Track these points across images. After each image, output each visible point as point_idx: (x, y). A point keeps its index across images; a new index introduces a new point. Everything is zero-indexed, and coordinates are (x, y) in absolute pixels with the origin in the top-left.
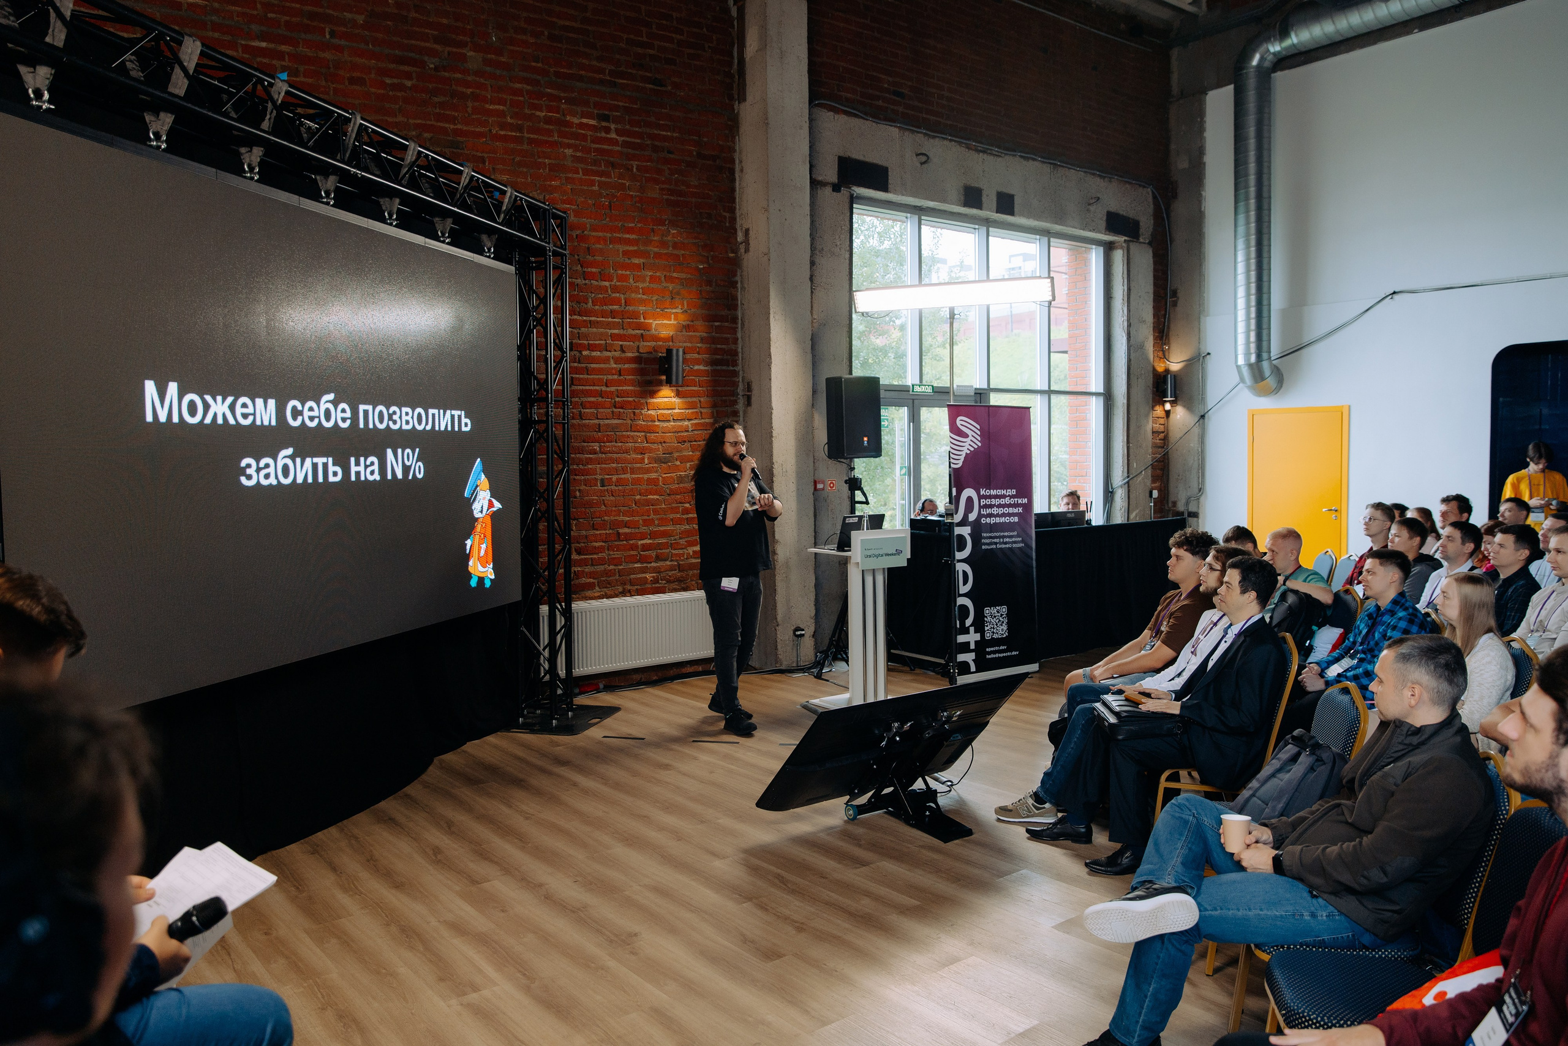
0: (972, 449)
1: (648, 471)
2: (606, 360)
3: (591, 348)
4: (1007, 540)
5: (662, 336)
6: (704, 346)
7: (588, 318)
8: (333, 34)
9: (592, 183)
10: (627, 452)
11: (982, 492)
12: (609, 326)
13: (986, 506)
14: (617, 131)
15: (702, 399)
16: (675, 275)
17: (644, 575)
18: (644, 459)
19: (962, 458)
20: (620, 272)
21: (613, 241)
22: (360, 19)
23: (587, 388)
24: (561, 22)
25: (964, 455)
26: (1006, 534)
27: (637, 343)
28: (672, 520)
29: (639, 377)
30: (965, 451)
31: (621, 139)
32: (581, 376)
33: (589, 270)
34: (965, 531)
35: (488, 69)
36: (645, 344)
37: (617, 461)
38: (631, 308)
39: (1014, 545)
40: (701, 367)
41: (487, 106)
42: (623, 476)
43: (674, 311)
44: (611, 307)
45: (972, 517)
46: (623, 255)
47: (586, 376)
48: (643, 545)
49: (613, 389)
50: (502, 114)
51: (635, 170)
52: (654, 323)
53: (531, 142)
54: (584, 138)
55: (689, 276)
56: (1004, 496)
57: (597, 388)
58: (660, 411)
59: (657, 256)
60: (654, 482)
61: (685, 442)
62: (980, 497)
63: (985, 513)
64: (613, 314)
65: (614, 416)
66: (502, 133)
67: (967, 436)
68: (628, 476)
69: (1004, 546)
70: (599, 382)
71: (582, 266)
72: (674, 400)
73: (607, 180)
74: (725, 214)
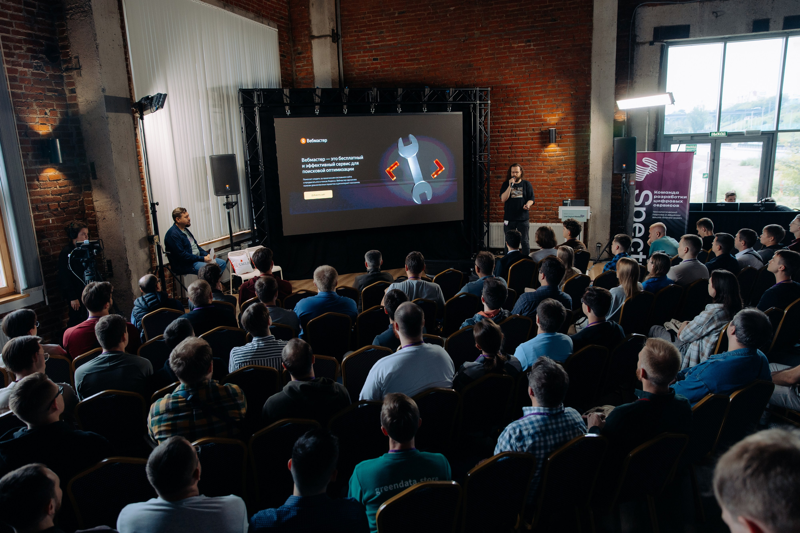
0: (651, 173)
1: (543, 176)
2: (527, 135)
3: (520, 131)
4: (670, 215)
5: (552, 123)
6: (572, 125)
7: (519, 120)
8: (431, 40)
9: (522, 68)
10: (534, 169)
11: (655, 192)
12: (529, 121)
13: (657, 199)
14: (534, 45)
15: (570, 147)
16: (559, 98)
17: (539, 215)
18: (541, 171)
19: (644, 177)
20: (533, 100)
21: (530, 89)
22: (439, 32)
23: (518, 146)
24: (511, 9)
25: (645, 175)
26: (670, 212)
27: (540, 127)
28: (553, 195)
29: (541, 140)
30: (647, 173)
31: (535, 48)
32: (516, 141)
33: (520, 101)
34: (643, 210)
35: (483, 36)
36: (544, 127)
37: (530, 172)
38: (537, 114)
39: (674, 218)
40: (571, 134)
41: (481, 49)
42: (532, 178)
43: (558, 113)
44: (529, 115)
45: (647, 203)
46: (535, 94)
47: (518, 141)
48: (539, 204)
49: (529, 145)
50: (487, 51)
51: (541, 59)
52: (548, 119)
53: (497, 58)
54: (520, 51)
55: (566, 97)
56: (670, 195)
57: (522, 145)
58: (550, 153)
59: (550, 91)
60: (546, 180)
61: (561, 165)
62: (653, 195)
63: (656, 202)
64: (530, 117)
65: (529, 155)
66: (486, 57)
67: (648, 166)
68: (534, 178)
69: (667, 218)
70: (523, 143)
71: (517, 101)
72: (557, 148)
73: (529, 65)
74: (585, 68)
